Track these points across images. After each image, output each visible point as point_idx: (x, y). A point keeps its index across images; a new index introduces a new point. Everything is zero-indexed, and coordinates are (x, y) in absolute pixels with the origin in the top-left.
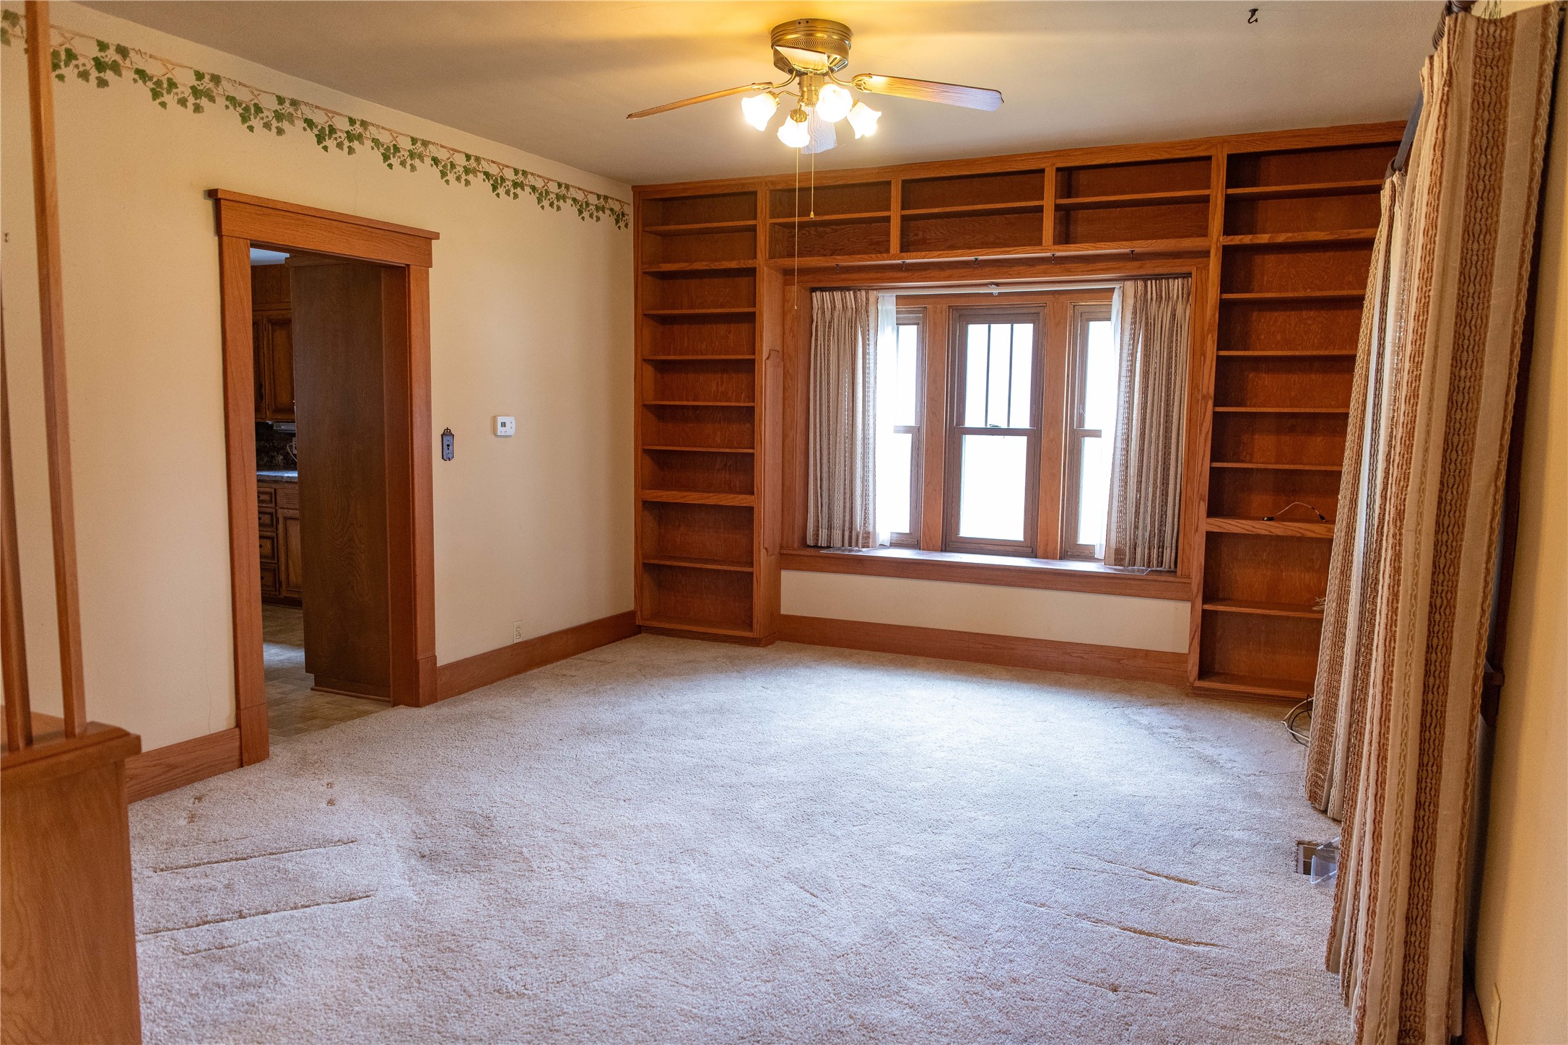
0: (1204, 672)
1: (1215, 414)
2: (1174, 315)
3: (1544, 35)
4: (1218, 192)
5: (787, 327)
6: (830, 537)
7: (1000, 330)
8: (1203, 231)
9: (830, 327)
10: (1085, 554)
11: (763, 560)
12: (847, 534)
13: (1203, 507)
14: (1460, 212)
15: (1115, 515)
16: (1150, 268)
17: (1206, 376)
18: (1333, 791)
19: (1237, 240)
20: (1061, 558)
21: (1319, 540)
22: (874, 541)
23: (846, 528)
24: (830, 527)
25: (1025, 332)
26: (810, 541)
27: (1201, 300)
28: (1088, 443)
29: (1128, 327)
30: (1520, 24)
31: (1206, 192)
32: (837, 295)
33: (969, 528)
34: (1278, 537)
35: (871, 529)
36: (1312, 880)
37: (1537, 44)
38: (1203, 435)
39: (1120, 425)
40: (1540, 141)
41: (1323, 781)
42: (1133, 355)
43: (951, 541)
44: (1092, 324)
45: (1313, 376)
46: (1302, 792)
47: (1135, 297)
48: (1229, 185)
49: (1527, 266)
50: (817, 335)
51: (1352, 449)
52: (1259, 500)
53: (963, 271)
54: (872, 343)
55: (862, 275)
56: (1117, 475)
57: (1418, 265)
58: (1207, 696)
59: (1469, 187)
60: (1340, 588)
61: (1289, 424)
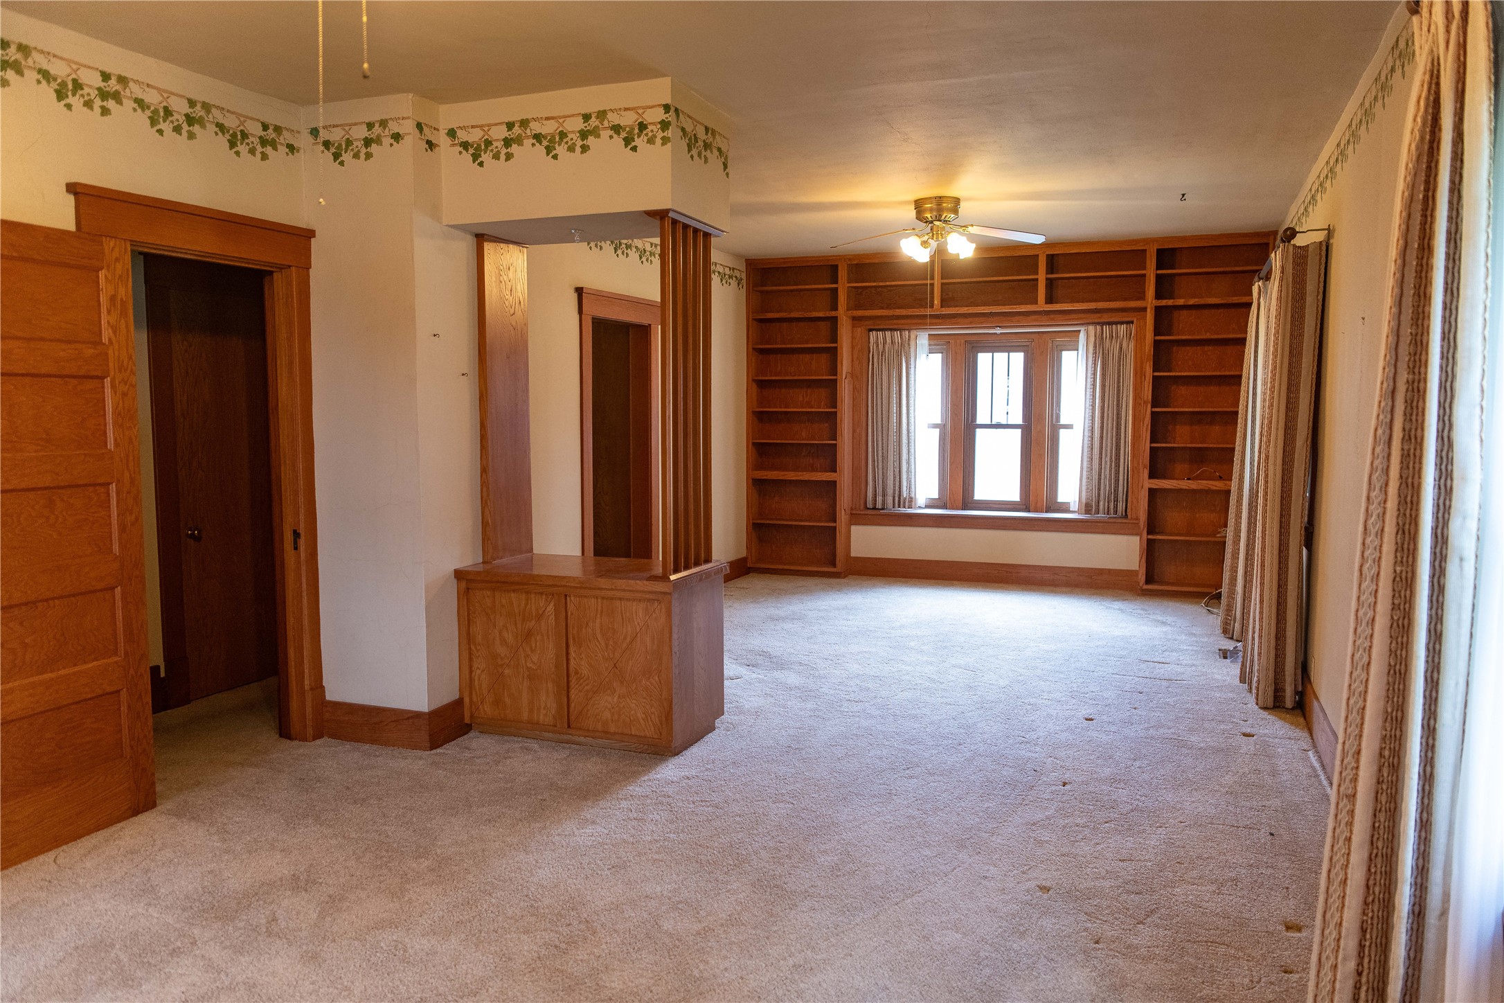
0: (1149, 580)
1: (1153, 413)
2: (1121, 348)
3: (1320, 254)
4: (1151, 272)
5: (855, 356)
6: (884, 502)
7: (1001, 357)
8: (1142, 296)
9: (882, 355)
10: (1064, 508)
11: (842, 517)
12: (897, 499)
13: (1146, 472)
14: (1288, 326)
15: (1084, 480)
16: (1106, 317)
17: (1146, 388)
18: (1236, 625)
19: (1164, 303)
20: (1046, 512)
21: (1218, 492)
22: (915, 504)
23: (896, 495)
24: (884, 495)
25: (1018, 358)
26: (870, 505)
27: (1140, 339)
28: (1063, 433)
29: (1091, 356)
30: (1310, 249)
31: (1143, 272)
32: (888, 334)
33: (980, 494)
34: (1193, 490)
35: (913, 495)
36: (1228, 660)
37: (1318, 257)
38: (1145, 425)
39: (1087, 421)
40: (1320, 297)
41: (1231, 620)
42: (1094, 374)
43: (968, 503)
44: (1064, 353)
45: (1212, 388)
46: (1219, 631)
47: (1095, 336)
48: (1158, 268)
49: (1317, 350)
50: (873, 361)
51: (1241, 432)
52: (1180, 467)
53: (982, 319)
54: (912, 366)
55: (909, 321)
56: (1085, 454)
57: (1272, 349)
58: (1151, 595)
59: (1292, 316)
60: (1236, 524)
61: (1198, 418)
